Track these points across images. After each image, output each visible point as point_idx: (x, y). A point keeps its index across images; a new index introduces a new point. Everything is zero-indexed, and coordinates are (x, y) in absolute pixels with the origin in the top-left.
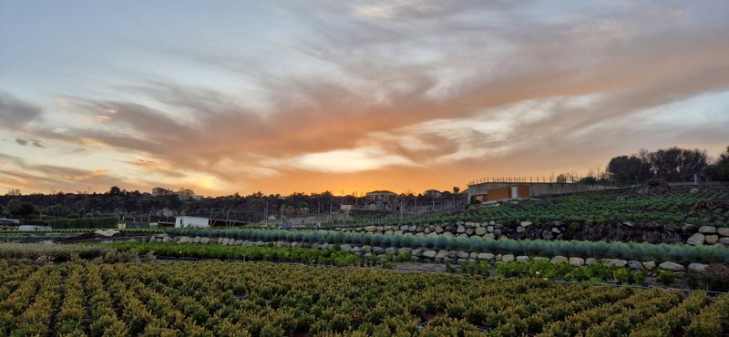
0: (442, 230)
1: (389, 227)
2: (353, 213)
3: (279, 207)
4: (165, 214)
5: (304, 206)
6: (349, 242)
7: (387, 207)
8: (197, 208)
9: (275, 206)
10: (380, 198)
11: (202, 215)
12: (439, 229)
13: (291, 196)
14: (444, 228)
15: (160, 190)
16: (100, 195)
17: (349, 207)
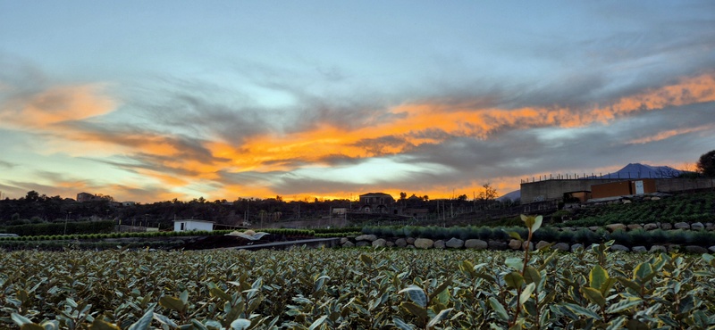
2: (350, 216)
7: (382, 210)
10: (375, 200)
15: (86, 196)
16: (14, 200)
17: (342, 211)
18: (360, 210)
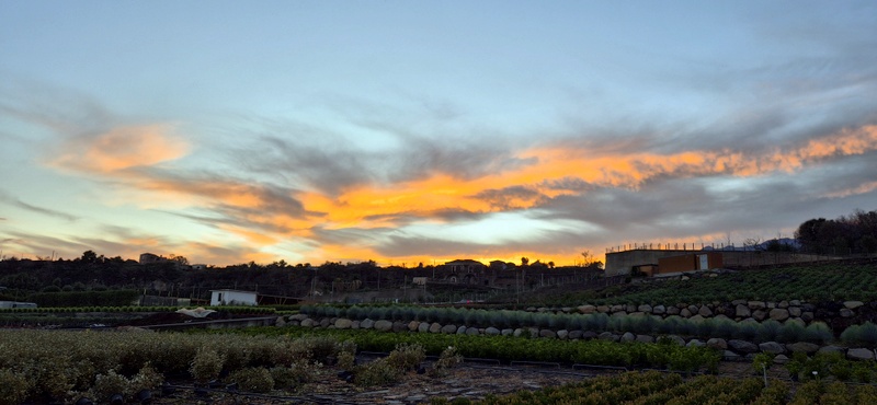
0: (710, 313)
2: (430, 287)
4: (157, 288)
5: (356, 278)
7: (472, 280)
10: (463, 268)
13: (323, 266)
15: (150, 256)
16: (69, 261)
17: (423, 280)
18: (445, 280)
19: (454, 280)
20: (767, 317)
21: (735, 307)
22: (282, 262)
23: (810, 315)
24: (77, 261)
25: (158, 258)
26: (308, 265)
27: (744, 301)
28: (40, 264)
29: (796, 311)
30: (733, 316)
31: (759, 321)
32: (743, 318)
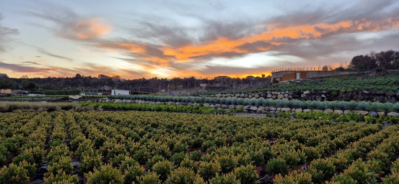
0: (258, 96)
1: (229, 95)
2: (207, 88)
3: (167, 85)
4: (105, 89)
5: (180, 84)
6: (208, 102)
7: (225, 85)
8: (123, 85)
9: (164, 84)
10: (222, 80)
11: (126, 89)
12: (257, 95)
13: (173, 79)
14: (260, 95)
15: (102, 76)
16: (70, 78)
17: (204, 85)
18: (214, 85)
19: (218, 85)
20: (277, 98)
21: (267, 94)
22: (156, 78)
23: (291, 97)
24: (74, 78)
25: (106, 77)
26: (166, 79)
27: (270, 92)
28: (60, 79)
29: (286, 95)
30: (266, 98)
31: (273, 99)
32: (269, 98)
